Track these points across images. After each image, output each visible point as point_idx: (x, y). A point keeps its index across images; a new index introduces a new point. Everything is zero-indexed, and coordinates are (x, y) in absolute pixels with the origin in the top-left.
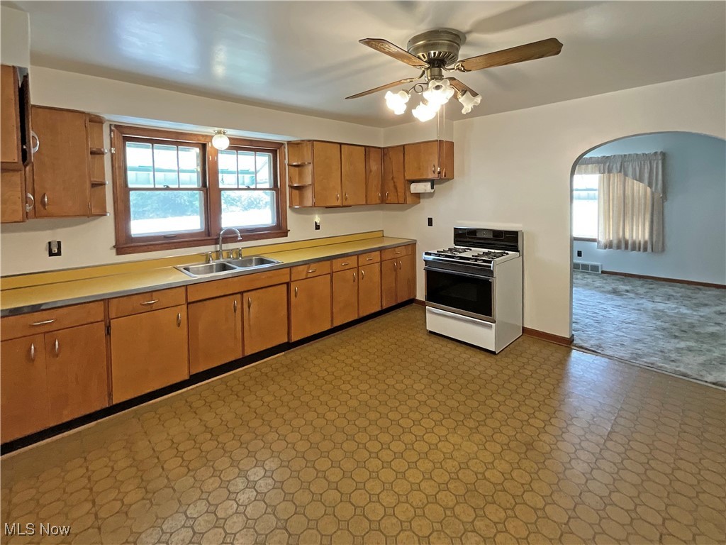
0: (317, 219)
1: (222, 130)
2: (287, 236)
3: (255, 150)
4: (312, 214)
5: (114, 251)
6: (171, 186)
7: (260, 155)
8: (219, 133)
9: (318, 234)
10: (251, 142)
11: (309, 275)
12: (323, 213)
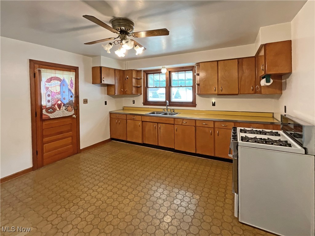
0: (214, 100)
1: (164, 66)
2: (196, 107)
3: (185, 71)
4: (210, 98)
5: (143, 104)
6: (157, 87)
7: (187, 73)
8: (163, 67)
9: (214, 108)
10: (183, 68)
11: (183, 124)
12: (218, 98)
